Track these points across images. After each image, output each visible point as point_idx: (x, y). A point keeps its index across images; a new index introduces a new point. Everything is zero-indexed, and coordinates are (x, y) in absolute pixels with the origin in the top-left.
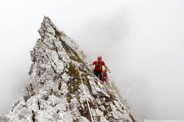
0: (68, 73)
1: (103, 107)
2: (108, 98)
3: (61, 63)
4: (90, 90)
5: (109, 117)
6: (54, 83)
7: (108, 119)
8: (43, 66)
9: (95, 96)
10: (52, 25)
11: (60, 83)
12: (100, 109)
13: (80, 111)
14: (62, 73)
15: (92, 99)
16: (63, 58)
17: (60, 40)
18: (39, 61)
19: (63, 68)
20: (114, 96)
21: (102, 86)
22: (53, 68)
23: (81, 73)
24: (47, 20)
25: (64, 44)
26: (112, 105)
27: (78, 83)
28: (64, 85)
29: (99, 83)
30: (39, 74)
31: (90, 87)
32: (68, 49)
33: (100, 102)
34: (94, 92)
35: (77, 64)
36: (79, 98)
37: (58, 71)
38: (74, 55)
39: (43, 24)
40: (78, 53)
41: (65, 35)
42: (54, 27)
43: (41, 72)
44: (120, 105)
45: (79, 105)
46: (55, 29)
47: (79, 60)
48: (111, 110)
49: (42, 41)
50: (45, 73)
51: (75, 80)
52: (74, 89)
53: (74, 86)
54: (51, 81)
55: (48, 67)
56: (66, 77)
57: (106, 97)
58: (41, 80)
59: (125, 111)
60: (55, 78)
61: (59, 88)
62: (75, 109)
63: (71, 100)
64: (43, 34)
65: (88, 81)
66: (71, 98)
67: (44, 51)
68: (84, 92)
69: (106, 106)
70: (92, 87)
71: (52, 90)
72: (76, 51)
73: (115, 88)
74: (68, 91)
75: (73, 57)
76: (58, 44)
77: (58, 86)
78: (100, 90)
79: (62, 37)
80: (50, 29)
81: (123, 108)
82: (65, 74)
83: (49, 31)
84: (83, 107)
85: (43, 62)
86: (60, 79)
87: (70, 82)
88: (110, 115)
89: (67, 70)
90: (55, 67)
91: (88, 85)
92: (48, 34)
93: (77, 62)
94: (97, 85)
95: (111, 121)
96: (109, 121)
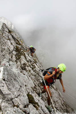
0: (15, 51)
1: (32, 66)
2: (34, 62)
3: (12, 46)
6: (9, 56)
8: (4, 47)
9: (28, 61)
10: (7, 27)
11: (12, 56)
12: (30, 67)
13: (21, 68)
14: (13, 51)
16: (13, 44)
17: (11, 35)
18: (1, 45)
19: (13, 49)
20: (37, 61)
21: (31, 57)
22: (8, 48)
24: (4, 25)
25: (13, 36)
26: (35, 65)
27: (20, 56)
28: (14, 56)
29: (30, 55)
30: (2, 52)
31: (26, 57)
32: (15, 39)
33: (30, 64)
34: (28, 59)
35: (20, 46)
36: (21, 62)
37: (11, 50)
39: (3, 27)
40: (19, 41)
42: (8, 28)
43: (3, 50)
44: (39, 65)
45: (21, 65)
46: (8, 29)
47: (20, 44)
48: (35, 68)
49: (2, 35)
50: (5, 51)
51: (19, 54)
52: (18, 58)
53: (18, 57)
54: (8, 55)
55: (6, 48)
56: (14, 53)
58: (3, 54)
59: (41, 68)
60: (10, 53)
61: (12, 58)
62: (19, 67)
63: (17, 63)
64: (2, 32)
65: (25, 54)
67: (4, 40)
68: (23, 59)
69: (33, 66)
70: (27, 57)
71: (10, 59)
72: (18, 39)
73: (36, 57)
74: (16, 59)
75: (17, 43)
76: (10, 37)
77: (11, 57)
78: (30, 59)
79: (11, 33)
80: (6, 30)
81: (40, 67)
82: (14, 51)
83: (5, 30)
84: (23, 66)
85: (3, 45)
86: (12, 54)
87: (16, 55)
88: (35, 70)
89: (15, 50)
90: (9, 48)
92: (5, 32)
94: (29, 56)
95: (35, 72)
96: (34, 72)
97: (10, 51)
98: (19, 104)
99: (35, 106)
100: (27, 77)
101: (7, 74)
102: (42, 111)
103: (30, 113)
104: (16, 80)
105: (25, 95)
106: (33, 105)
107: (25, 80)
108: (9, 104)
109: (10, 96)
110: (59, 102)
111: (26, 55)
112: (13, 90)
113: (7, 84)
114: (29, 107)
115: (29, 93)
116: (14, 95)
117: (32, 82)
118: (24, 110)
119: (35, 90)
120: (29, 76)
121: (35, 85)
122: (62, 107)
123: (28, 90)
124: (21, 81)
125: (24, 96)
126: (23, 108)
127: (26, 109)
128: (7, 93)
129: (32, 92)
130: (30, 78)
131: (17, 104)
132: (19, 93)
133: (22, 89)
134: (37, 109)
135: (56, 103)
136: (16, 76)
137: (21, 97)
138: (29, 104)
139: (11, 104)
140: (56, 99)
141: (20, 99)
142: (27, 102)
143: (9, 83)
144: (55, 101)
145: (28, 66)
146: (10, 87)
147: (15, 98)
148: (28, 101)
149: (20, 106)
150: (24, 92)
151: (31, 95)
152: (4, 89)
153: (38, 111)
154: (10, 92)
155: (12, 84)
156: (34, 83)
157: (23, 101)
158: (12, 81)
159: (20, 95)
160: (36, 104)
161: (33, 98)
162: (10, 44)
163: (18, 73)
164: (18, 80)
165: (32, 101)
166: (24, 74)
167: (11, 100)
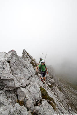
98: (26, 99)
99: (50, 103)
104: (26, 68)
106: (48, 101)
108: (8, 98)
109: (12, 82)
110: (64, 101)
114: (43, 104)
116: (20, 83)
118: (35, 111)
123: (40, 84)
125: (34, 86)
126: (34, 107)
127: (37, 108)
128: (7, 77)
129: (44, 86)
131: (23, 98)
132: (28, 82)
134: (54, 109)
137: (31, 87)
138: (43, 99)
140: (62, 99)
141: (30, 90)
142: (39, 96)
143: (15, 67)
146: (16, 72)
147: (21, 88)
148: (41, 94)
149: (27, 102)
151: (44, 89)
152: (4, 72)
153: (56, 111)
154: (14, 78)
155: (20, 69)
157: (34, 94)
158: (21, 66)
159: (29, 84)
160: (51, 100)
161: (47, 92)
162: (28, 60)
165: (45, 95)
166: (37, 78)
167: (15, 92)
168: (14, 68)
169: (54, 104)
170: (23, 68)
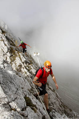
0: (10, 52)
1: (27, 68)
2: (29, 63)
3: (6, 48)
4: (21, 60)
5: (30, 72)
7: (30, 73)
9: (23, 63)
12: (26, 69)
13: (17, 70)
14: (7, 53)
15: (22, 64)
16: (7, 45)
17: (5, 35)
19: (7, 50)
20: (32, 62)
21: (26, 58)
22: (2, 50)
23: (16, 52)
25: (6, 37)
26: (31, 67)
27: (15, 57)
28: (8, 58)
32: (9, 40)
33: (26, 65)
34: (23, 61)
35: (14, 47)
36: (16, 64)
38: (12, 43)
40: (13, 41)
41: (6, 32)
42: (1, 28)
44: (35, 66)
45: (16, 67)
47: (14, 45)
48: (31, 69)
51: (14, 55)
52: (13, 60)
53: (13, 58)
54: (2, 57)
57: (28, 63)
60: (4, 55)
61: (6, 60)
62: (15, 69)
63: (12, 65)
66: (12, 64)
68: (18, 61)
69: (29, 67)
70: (22, 59)
71: (4, 61)
72: (12, 40)
73: (32, 58)
74: (10, 61)
76: (4, 38)
77: (5, 58)
82: (8, 53)
84: (18, 68)
86: (6, 55)
87: (11, 56)
88: (31, 71)
91: (20, 57)
93: (13, 47)
94: (24, 57)
95: (32, 74)
96: (30, 74)
97: (4, 52)
99: (33, 109)
100: (23, 79)
101: (3, 77)
102: (40, 113)
103: (28, 116)
104: (12, 83)
105: (23, 97)
106: (31, 108)
107: (22, 82)
108: (6, 108)
109: (6, 99)
110: (57, 103)
111: (21, 56)
112: (10, 93)
113: (3, 87)
114: (27, 110)
115: (26, 96)
116: (11, 98)
117: (29, 84)
118: (22, 113)
119: (31, 92)
120: (25, 78)
121: (32, 87)
122: (60, 108)
123: (25, 92)
124: (18, 83)
125: (21, 99)
126: (21, 112)
127: (24, 112)
128: (3, 96)
129: (29, 94)
130: (26, 80)
131: (15, 107)
132: (16, 96)
133: (19, 92)
134: (35, 112)
135: (53, 105)
136: (12, 79)
137: (18, 100)
138: (27, 107)
139: (8, 108)
140: (53, 101)
141: (18, 102)
142: (25, 105)
143: (5, 86)
144: (53, 102)
145: (23, 68)
146: (6, 90)
147: (12, 101)
148: (26, 103)
149: (17, 109)
150: (21, 94)
151: (28, 97)
153: (36, 113)
154: (7, 95)
155: (8, 87)
156: (30, 85)
157: (20, 104)
159: (16, 98)
160: (34, 107)
161: (31, 101)
163: (14, 75)
164: (14, 82)
165: (29, 103)
166: (20, 76)
167: (8, 104)
168: (5, 88)
169: (35, 109)
170: (10, 85)
